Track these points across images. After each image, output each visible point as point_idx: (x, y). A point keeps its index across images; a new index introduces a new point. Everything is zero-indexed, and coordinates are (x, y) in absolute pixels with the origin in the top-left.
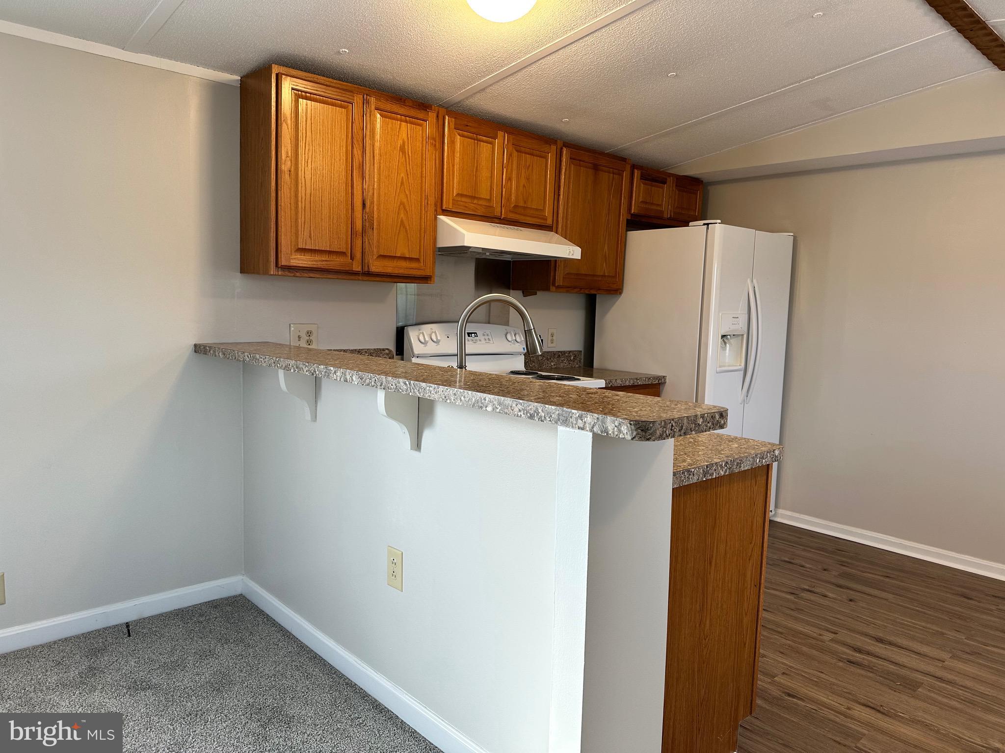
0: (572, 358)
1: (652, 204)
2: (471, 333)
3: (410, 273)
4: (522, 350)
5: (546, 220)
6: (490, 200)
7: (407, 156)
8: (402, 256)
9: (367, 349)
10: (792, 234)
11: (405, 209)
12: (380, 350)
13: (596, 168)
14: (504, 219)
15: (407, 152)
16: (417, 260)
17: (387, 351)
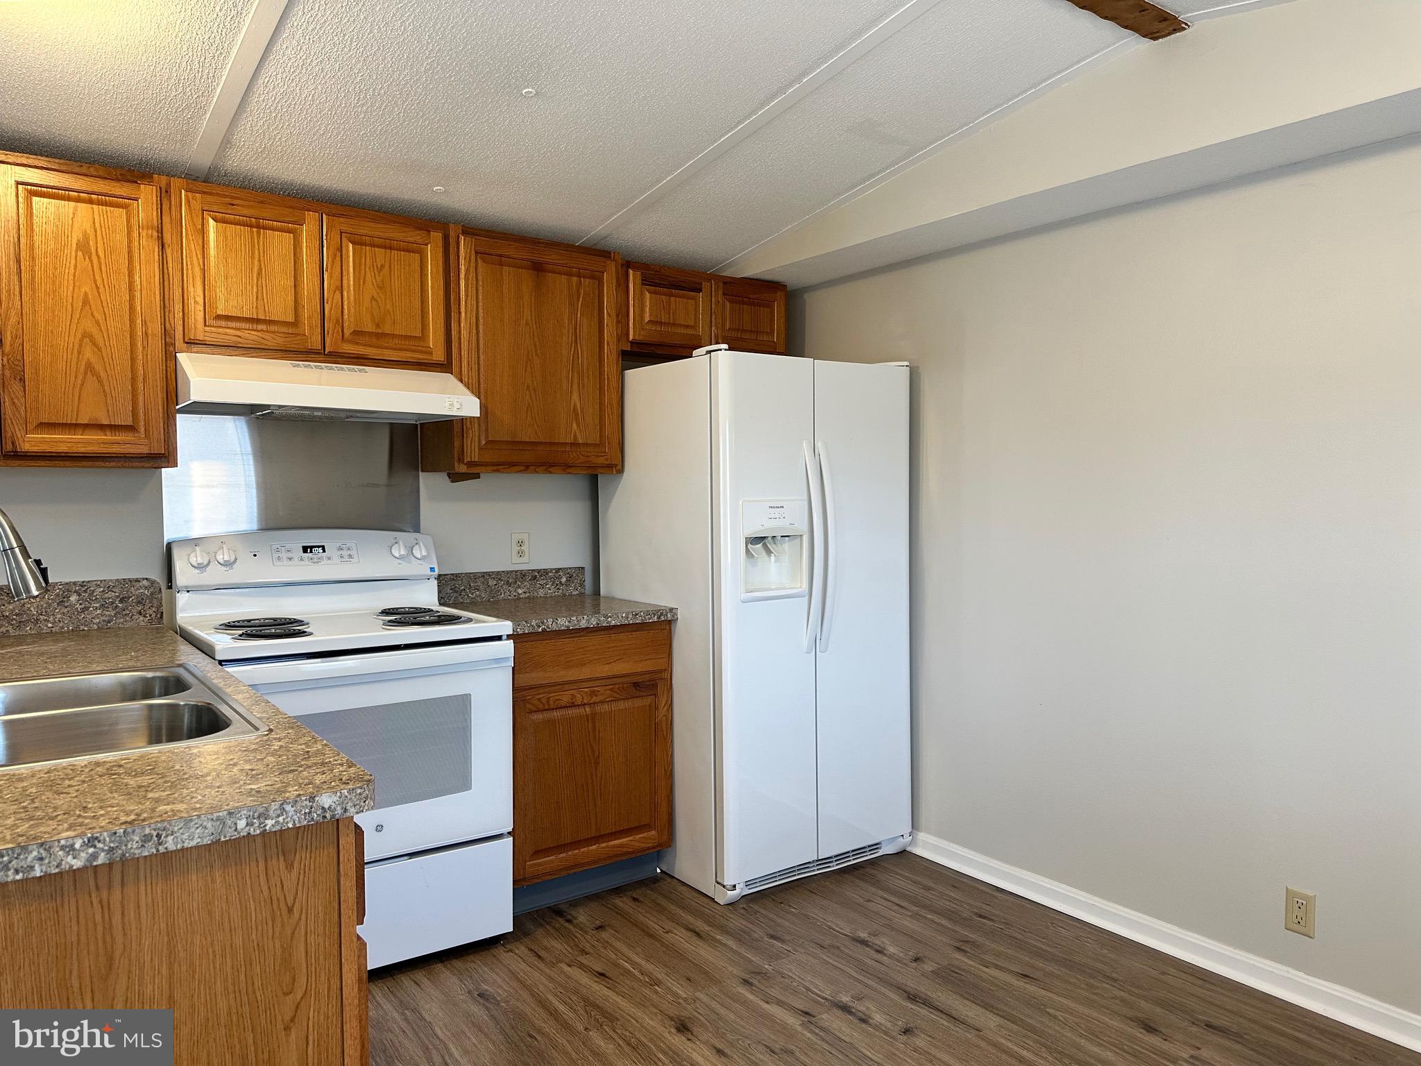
0: (564, 580)
1: (674, 324)
2: (311, 547)
3: (110, 450)
4: (429, 572)
5: (432, 354)
6: (295, 324)
7: (94, 257)
8: (92, 422)
9: (101, 581)
10: (906, 363)
11: (94, 344)
12: (131, 581)
13: (538, 268)
14: (330, 354)
15: (93, 251)
16: (131, 428)
17: (145, 582)
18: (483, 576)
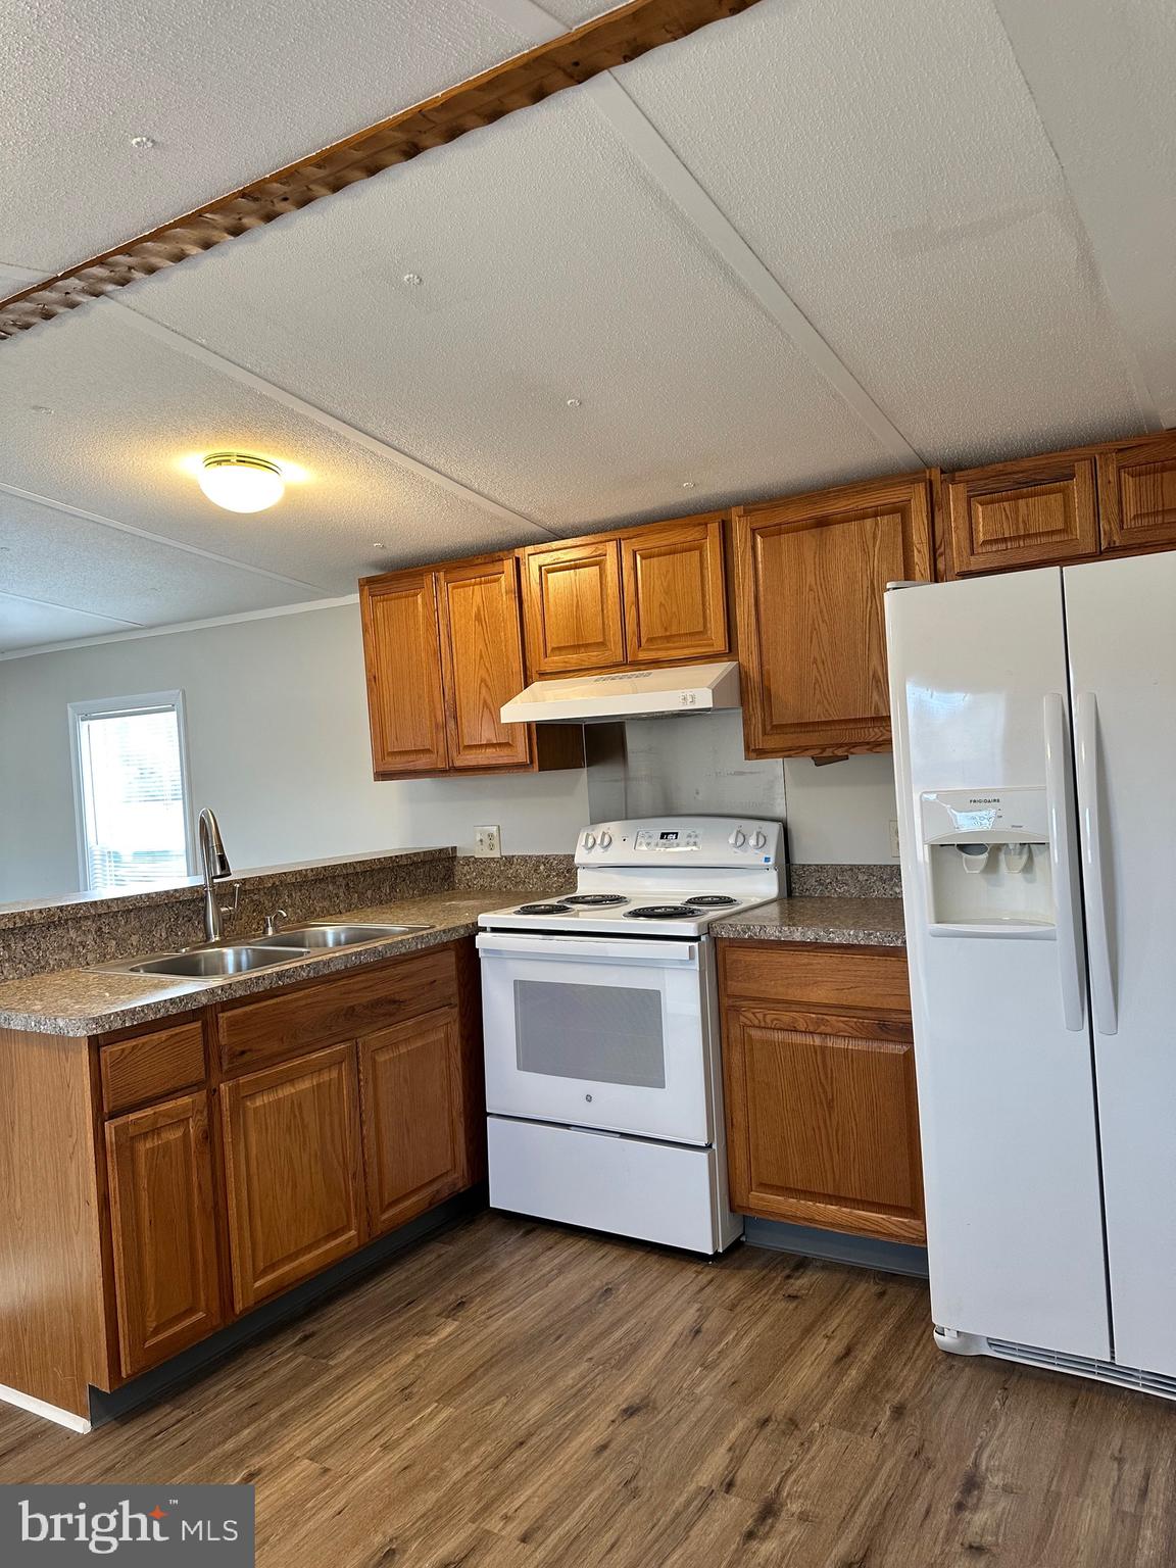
2: (668, 834)
4: (762, 862)
5: (715, 645)
6: (604, 642)
7: (483, 623)
8: (488, 743)
14: (631, 663)
15: (483, 618)
16: (508, 744)
18: (851, 870)
